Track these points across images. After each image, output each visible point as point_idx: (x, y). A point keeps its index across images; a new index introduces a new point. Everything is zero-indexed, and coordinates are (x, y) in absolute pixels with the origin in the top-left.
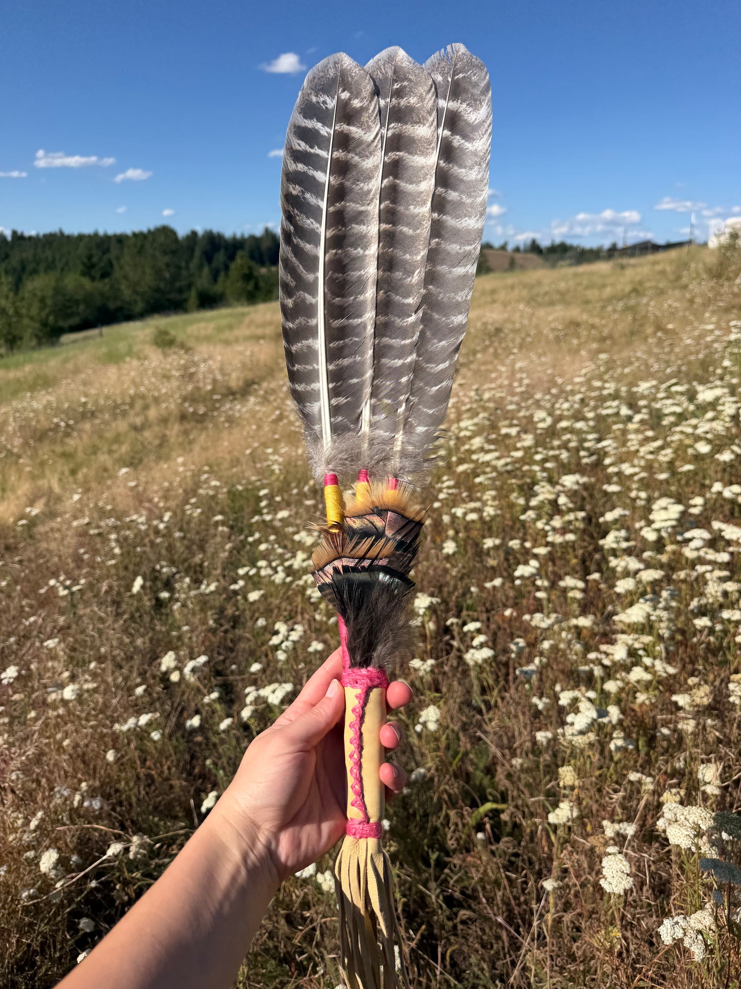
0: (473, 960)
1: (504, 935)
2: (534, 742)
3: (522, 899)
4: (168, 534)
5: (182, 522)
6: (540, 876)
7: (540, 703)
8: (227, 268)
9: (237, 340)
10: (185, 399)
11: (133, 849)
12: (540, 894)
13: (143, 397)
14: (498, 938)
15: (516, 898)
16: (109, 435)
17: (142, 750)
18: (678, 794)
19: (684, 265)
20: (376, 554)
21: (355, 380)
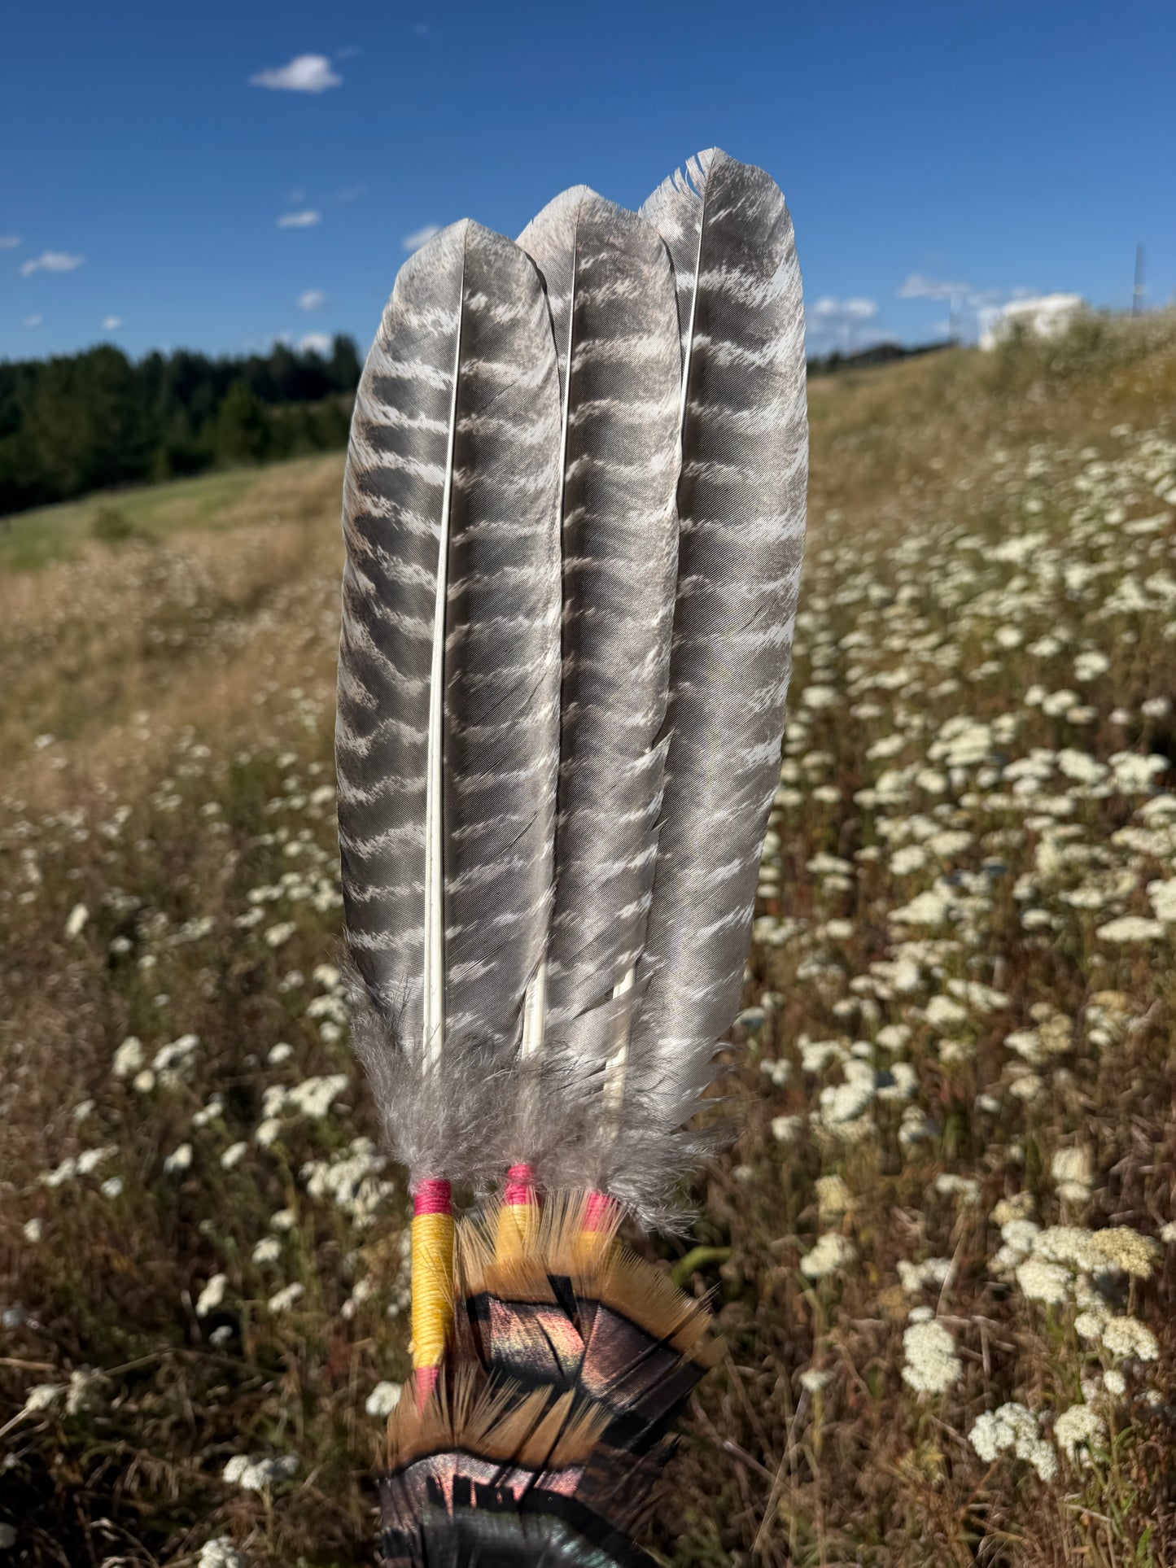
0: (690, 1516)
1: (740, 1471)
2: (770, 1138)
3: (766, 1404)
4: (125, 846)
5: (156, 828)
6: (795, 1364)
7: (779, 1072)
8: (214, 409)
9: (237, 523)
10: (151, 621)
11: (74, 1396)
12: (796, 1394)
13: (78, 623)
14: (730, 1474)
15: (756, 1404)
16: (23, 689)
18: (1021, 1204)
19: (945, 377)
20: (546, 1448)
21: (508, 918)
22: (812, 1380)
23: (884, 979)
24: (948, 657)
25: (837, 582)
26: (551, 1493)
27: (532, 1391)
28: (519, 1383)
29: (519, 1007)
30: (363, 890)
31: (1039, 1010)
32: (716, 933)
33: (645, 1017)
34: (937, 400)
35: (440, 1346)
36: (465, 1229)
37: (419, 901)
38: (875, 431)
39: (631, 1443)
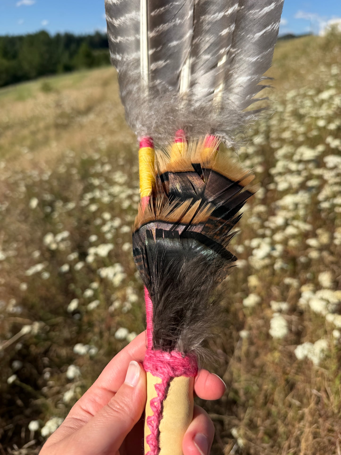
6: (238, 329)
10: (58, 116)
13: (36, 117)
16: (20, 137)
20: (190, 218)
21: (174, 43)
22: (244, 334)
23: (273, 222)
26: (193, 232)
27: (185, 201)
28: (180, 198)
29: (179, 76)
30: (116, 38)
31: (319, 231)
32: (263, 34)
33: (231, 72)
34: (304, 52)
35: (150, 190)
36: (159, 153)
37: (138, 42)
38: (283, 62)
39: (223, 216)
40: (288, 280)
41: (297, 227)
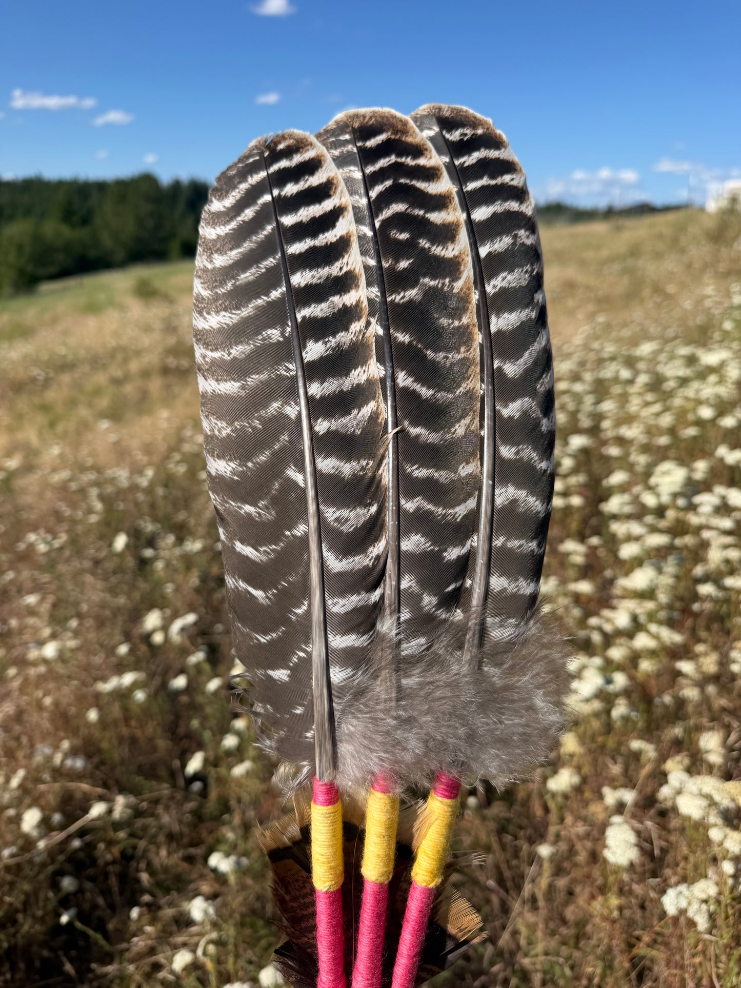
1: (495, 899)
3: (514, 863)
4: (150, 491)
5: (168, 481)
6: (532, 841)
10: (168, 352)
11: (118, 809)
12: (533, 858)
13: (124, 349)
15: (508, 862)
16: (89, 387)
17: (125, 709)
18: (681, 762)
19: (681, 228)
22: (544, 850)
23: (608, 620)
24: (666, 420)
25: (600, 362)
31: (700, 648)
34: (675, 245)
38: (630, 262)
40: (636, 744)
41: (656, 637)
